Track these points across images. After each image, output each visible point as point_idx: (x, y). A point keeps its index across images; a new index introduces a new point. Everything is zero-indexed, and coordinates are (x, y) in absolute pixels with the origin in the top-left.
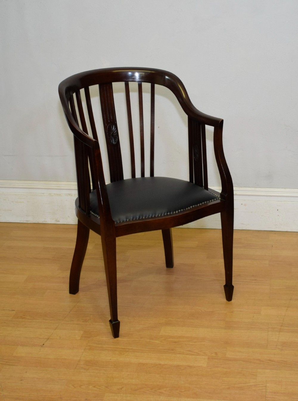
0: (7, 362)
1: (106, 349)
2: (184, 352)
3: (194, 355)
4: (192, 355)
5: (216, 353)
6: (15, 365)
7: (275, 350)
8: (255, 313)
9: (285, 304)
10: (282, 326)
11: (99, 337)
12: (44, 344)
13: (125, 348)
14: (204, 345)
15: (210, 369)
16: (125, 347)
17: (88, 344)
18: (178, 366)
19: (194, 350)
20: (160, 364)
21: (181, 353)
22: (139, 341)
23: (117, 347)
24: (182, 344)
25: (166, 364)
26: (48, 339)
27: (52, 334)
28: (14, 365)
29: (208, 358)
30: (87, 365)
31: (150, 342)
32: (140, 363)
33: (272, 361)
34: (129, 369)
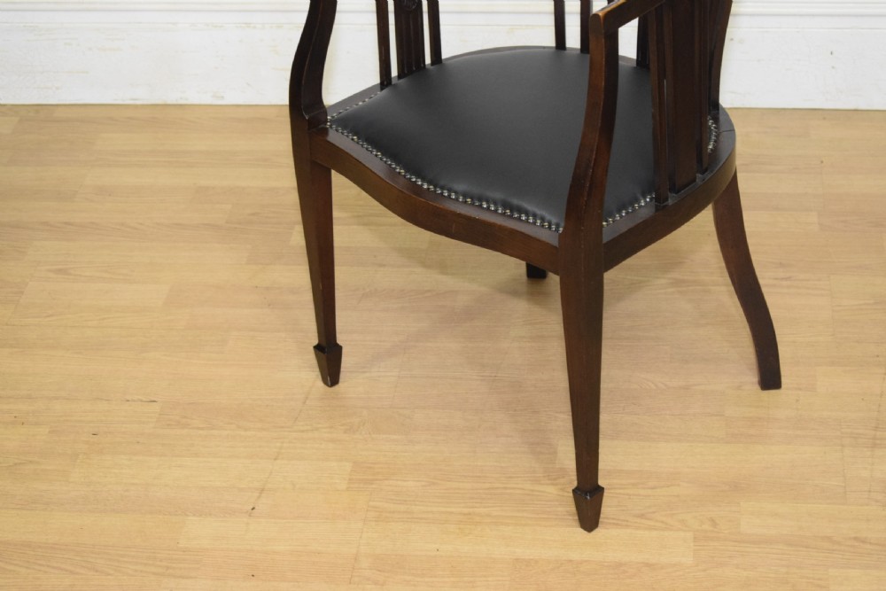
0: (168, 568)
1: (421, 519)
2: (627, 521)
3: (656, 529)
4: (650, 528)
5: (713, 522)
6: (191, 578)
7: (867, 505)
8: (800, 389)
9: (878, 356)
10: (876, 428)
11: (397, 480)
12: (253, 509)
13: (470, 514)
14: (678, 496)
15: (705, 570)
16: (471, 510)
17: (371, 503)
18: (619, 565)
19: (654, 512)
20: (571, 561)
21: (620, 522)
22: (505, 488)
23: (449, 510)
24: (620, 494)
25: (586, 561)
26: (263, 490)
27: (271, 472)
28: (187, 578)
29: (695, 538)
30: (379, 571)
31: (532, 491)
32: (517, 559)
33: (864, 541)
34: (490, 579)
